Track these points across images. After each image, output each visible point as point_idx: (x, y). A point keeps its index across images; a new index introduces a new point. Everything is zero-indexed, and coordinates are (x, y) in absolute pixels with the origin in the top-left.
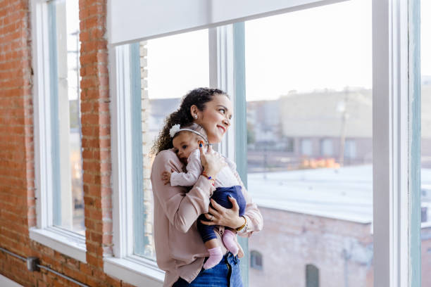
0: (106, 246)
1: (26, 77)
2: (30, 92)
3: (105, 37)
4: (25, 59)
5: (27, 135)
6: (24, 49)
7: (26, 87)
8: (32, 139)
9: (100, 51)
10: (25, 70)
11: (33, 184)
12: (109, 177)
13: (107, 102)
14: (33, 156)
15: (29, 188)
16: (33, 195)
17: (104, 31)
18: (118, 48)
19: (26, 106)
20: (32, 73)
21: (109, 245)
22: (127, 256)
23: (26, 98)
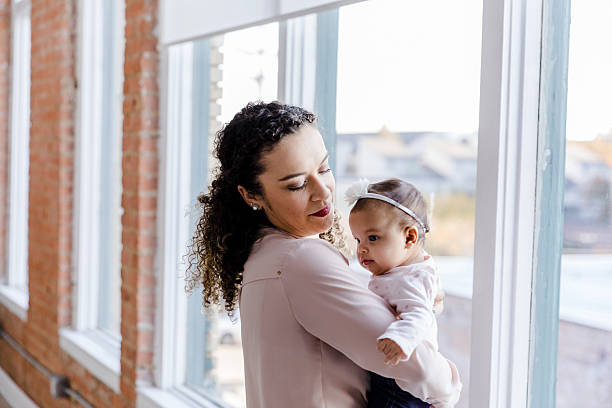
0: (143, 368)
1: (66, 92)
2: (72, 115)
3: (156, 32)
4: (66, 63)
5: (64, 182)
6: (65, 47)
7: (65, 108)
8: (71, 190)
9: (147, 55)
10: (66, 80)
11: (69, 261)
12: (152, 258)
13: (155, 138)
14: (71, 217)
15: (63, 267)
16: (69, 277)
17: (155, 22)
18: (174, 51)
19: (64, 137)
20: (76, 86)
21: (148, 366)
22: (175, 388)
23: (64, 124)
